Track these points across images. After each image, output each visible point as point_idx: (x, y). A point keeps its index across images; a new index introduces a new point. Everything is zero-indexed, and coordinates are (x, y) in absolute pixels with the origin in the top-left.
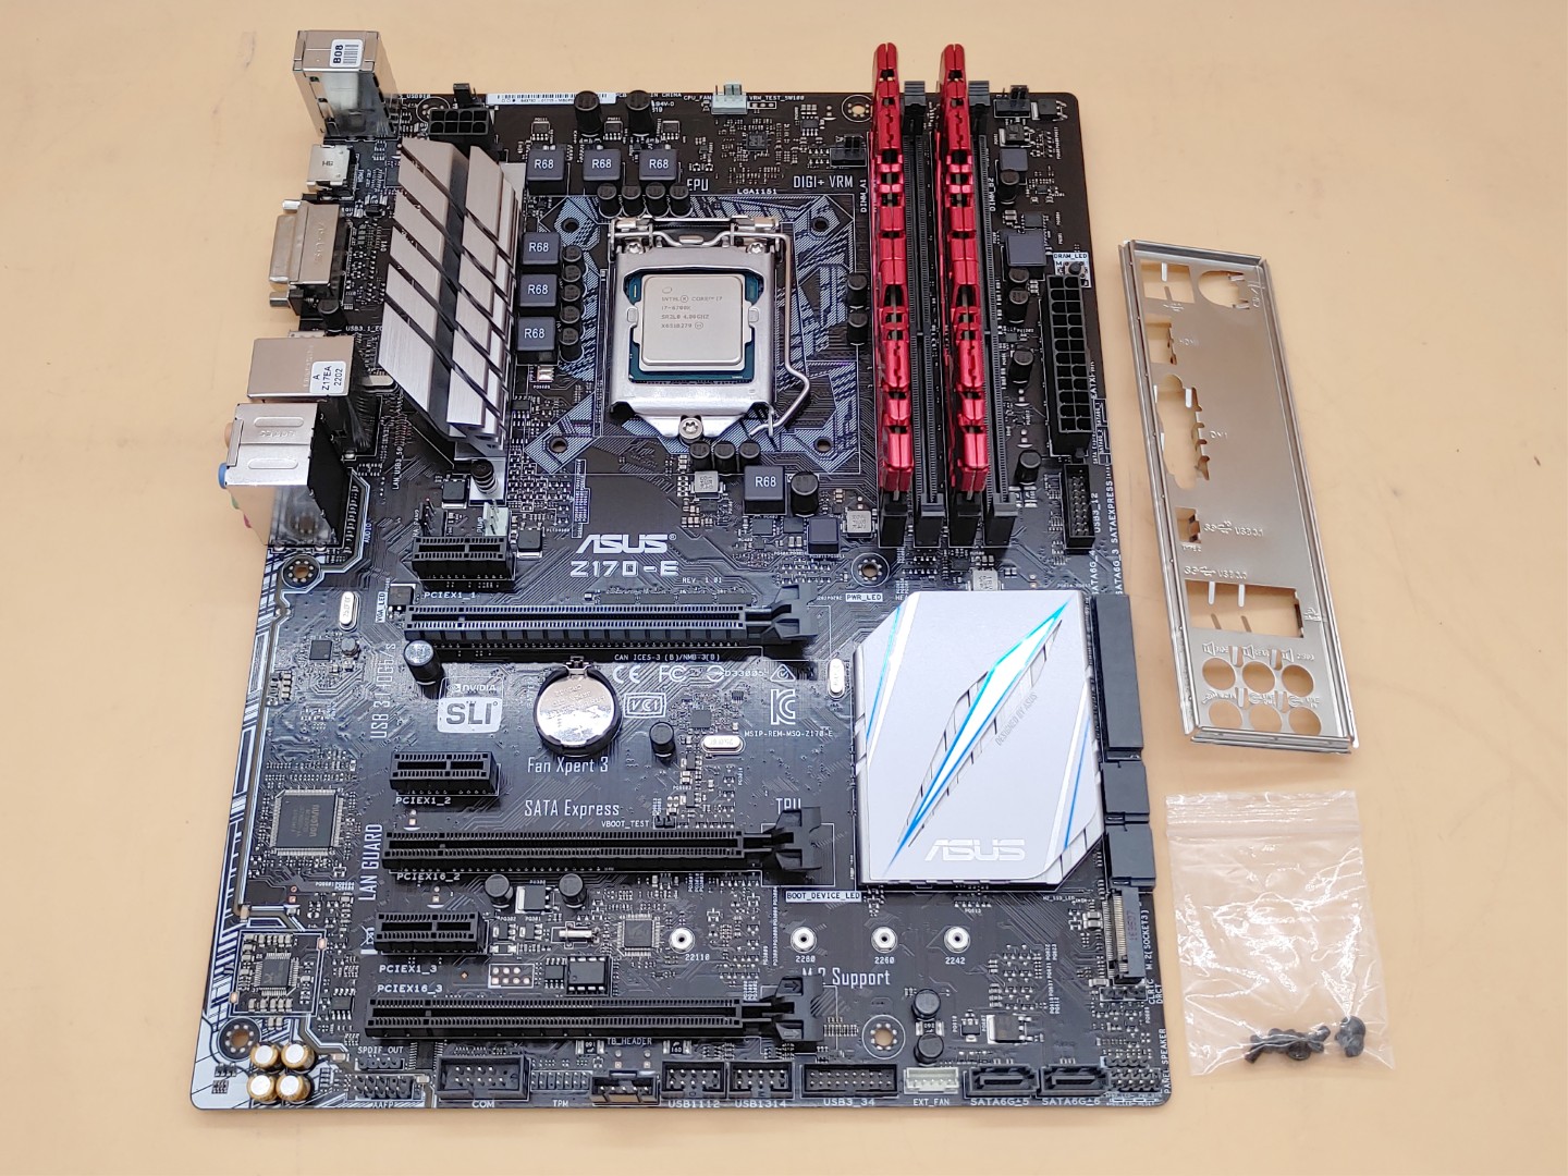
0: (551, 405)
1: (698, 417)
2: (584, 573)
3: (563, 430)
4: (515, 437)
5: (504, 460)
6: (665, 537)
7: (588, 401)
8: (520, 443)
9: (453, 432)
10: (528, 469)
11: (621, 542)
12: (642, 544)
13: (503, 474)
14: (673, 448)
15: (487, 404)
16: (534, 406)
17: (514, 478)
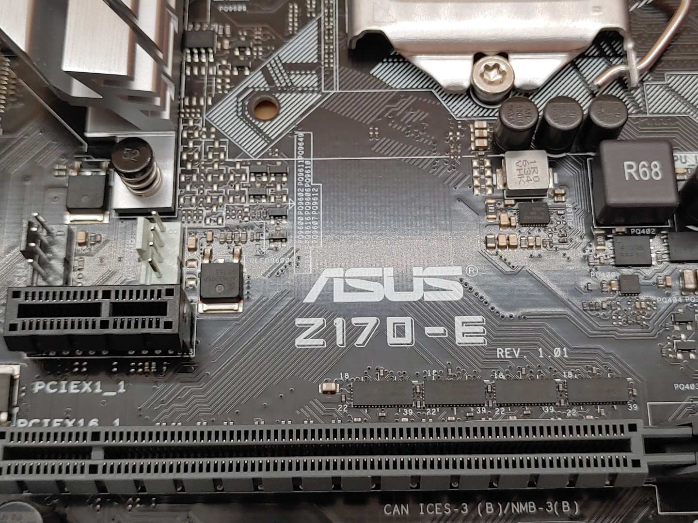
0: (248, 38)
1: (504, 55)
2: (320, 342)
3: (270, 81)
4: (189, 94)
5: (173, 134)
6: (457, 271)
7: (311, 31)
8: (198, 106)
9: (78, 90)
10: (212, 149)
11: (380, 280)
12: (418, 284)
13: (171, 163)
14: (460, 109)
15: (138, 36)
16: (220, 40)
17: (189, 167)
